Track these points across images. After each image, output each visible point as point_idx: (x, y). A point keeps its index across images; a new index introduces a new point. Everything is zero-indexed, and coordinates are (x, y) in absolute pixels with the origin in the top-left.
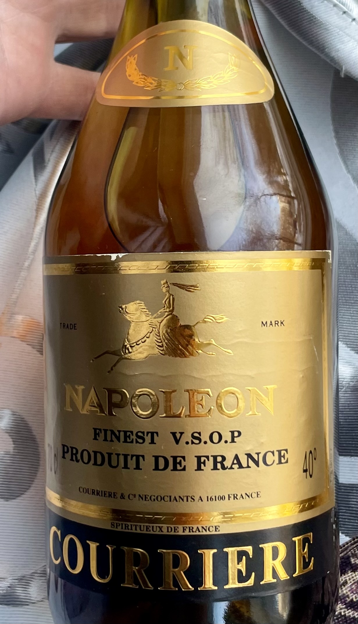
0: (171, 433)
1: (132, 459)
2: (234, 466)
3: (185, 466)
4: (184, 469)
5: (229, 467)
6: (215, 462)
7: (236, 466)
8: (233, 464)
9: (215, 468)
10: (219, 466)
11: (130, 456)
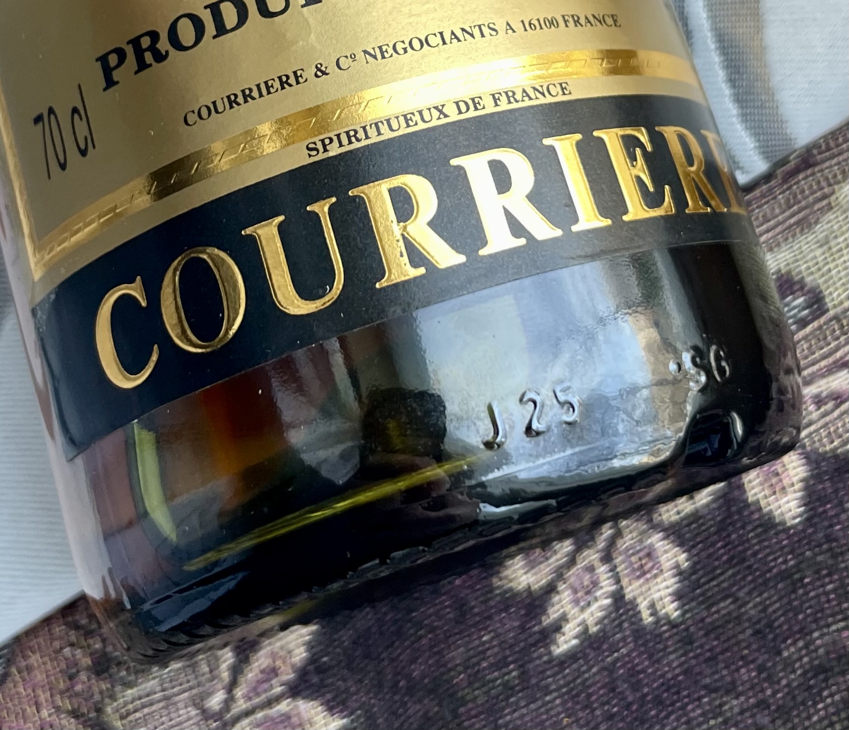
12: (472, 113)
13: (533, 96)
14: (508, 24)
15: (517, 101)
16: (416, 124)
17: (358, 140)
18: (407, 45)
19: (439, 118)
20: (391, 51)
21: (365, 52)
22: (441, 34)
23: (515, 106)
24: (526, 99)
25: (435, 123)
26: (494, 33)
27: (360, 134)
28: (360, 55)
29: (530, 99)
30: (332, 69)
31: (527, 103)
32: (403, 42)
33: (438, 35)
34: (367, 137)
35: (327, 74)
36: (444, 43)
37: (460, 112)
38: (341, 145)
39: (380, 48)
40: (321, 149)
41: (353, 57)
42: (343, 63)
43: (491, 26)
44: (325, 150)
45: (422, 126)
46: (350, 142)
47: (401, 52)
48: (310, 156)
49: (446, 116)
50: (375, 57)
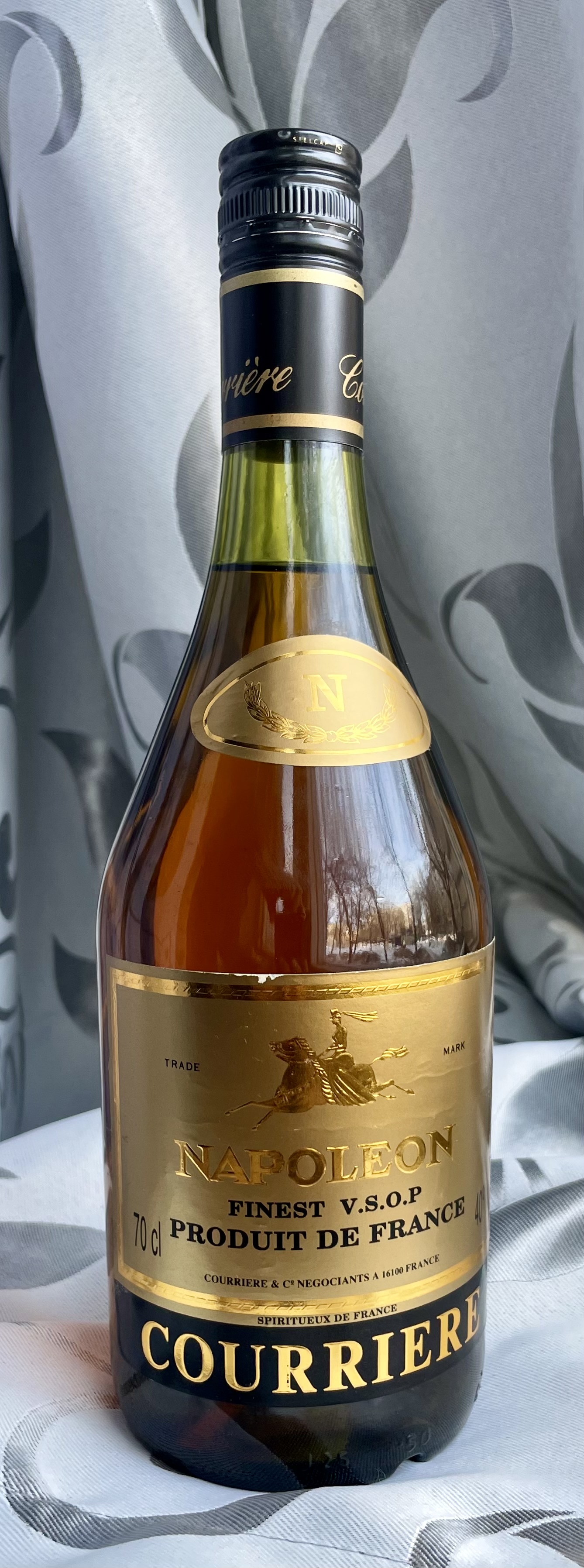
0: (341, 1201)
1: (288, 1238)
2: (413, 1231)
3: (358, 1239)
4: (357, 1243)
5: (408, 1232)
6: (393, 1229)
7: (415, 1230)
8: (412, 1227)
9: (393, 1236)
10: (397, 1233)
11: (286, 1233)
12: (342, 1322)
13: (375, 1314)
14: (376, 1274)
15: (366, 1316)
16: (313, 1323)
17: (283, 1324)
18: (321, 1282)
19: (325, 1322)
20: (312, 1283)
21: (299, 1281)
22: (339, 1279)
23: (365, 1319)
24: (372, 1315)
25: (322, 1324)
26: (366, 1279)
27: (285, 1321)
28: (296, 1282)
29: (374, 1315)
30: (281, 1285)
31: (372, 1317)
32: (319, 1280)
33: (338, 1279)
34: (288, 1323)
35: (278, 1287)
36: (339, 1283)
37: (336, 1321)
38: (274, 1323)
39: (307, 1281)
40: (265, 1322)
41: (292, 1282)
42: (287, 1284)
43: (367, 1275)
44: (267, 1323)
45: (315, 1324)
46: (279, 1323)
47: (316, 1285)
48: (259, 1323)
49: (329, 1321)
50: (303, 1285)
